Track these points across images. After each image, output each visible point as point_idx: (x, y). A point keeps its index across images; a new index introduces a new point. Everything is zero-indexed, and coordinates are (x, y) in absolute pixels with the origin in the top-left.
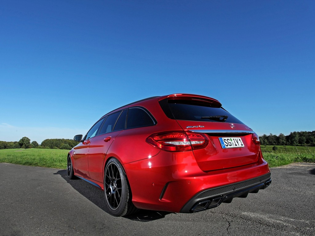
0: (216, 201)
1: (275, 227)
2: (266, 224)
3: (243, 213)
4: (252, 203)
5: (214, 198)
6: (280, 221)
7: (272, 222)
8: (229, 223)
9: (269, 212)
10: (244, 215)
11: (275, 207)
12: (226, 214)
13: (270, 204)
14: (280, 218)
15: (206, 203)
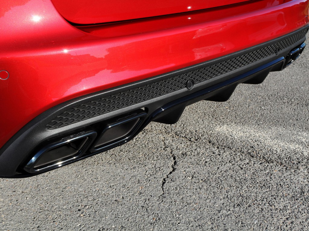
0: (126, 126)
1: (281, 164)
2: (264, 158)
3: (218, 129)
4: (246, 98)
5: (112, 120)
6: (297, 146)
7: (278, 151)
8: (175, 163)
9: (277, 122)
10: (219, 133)
11: (295, 107)
12: (176, 133)
13: (286, 100)
14: (299, 138)
15: (85, 138)
